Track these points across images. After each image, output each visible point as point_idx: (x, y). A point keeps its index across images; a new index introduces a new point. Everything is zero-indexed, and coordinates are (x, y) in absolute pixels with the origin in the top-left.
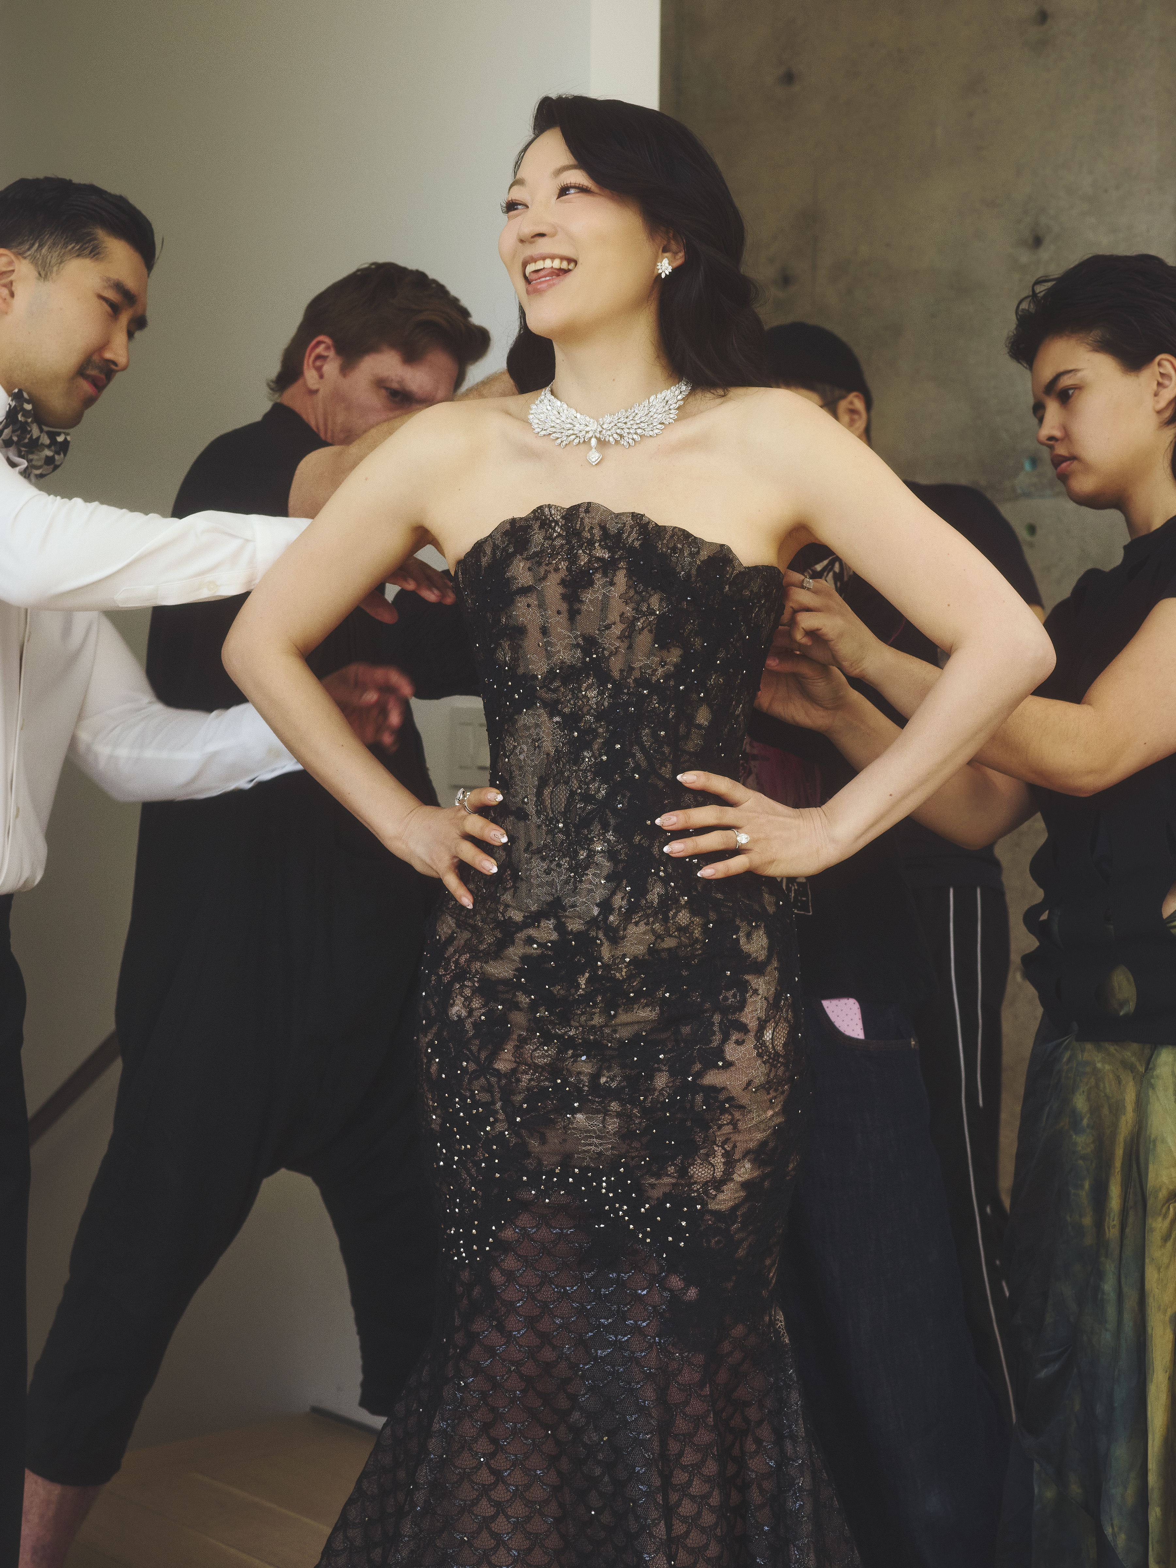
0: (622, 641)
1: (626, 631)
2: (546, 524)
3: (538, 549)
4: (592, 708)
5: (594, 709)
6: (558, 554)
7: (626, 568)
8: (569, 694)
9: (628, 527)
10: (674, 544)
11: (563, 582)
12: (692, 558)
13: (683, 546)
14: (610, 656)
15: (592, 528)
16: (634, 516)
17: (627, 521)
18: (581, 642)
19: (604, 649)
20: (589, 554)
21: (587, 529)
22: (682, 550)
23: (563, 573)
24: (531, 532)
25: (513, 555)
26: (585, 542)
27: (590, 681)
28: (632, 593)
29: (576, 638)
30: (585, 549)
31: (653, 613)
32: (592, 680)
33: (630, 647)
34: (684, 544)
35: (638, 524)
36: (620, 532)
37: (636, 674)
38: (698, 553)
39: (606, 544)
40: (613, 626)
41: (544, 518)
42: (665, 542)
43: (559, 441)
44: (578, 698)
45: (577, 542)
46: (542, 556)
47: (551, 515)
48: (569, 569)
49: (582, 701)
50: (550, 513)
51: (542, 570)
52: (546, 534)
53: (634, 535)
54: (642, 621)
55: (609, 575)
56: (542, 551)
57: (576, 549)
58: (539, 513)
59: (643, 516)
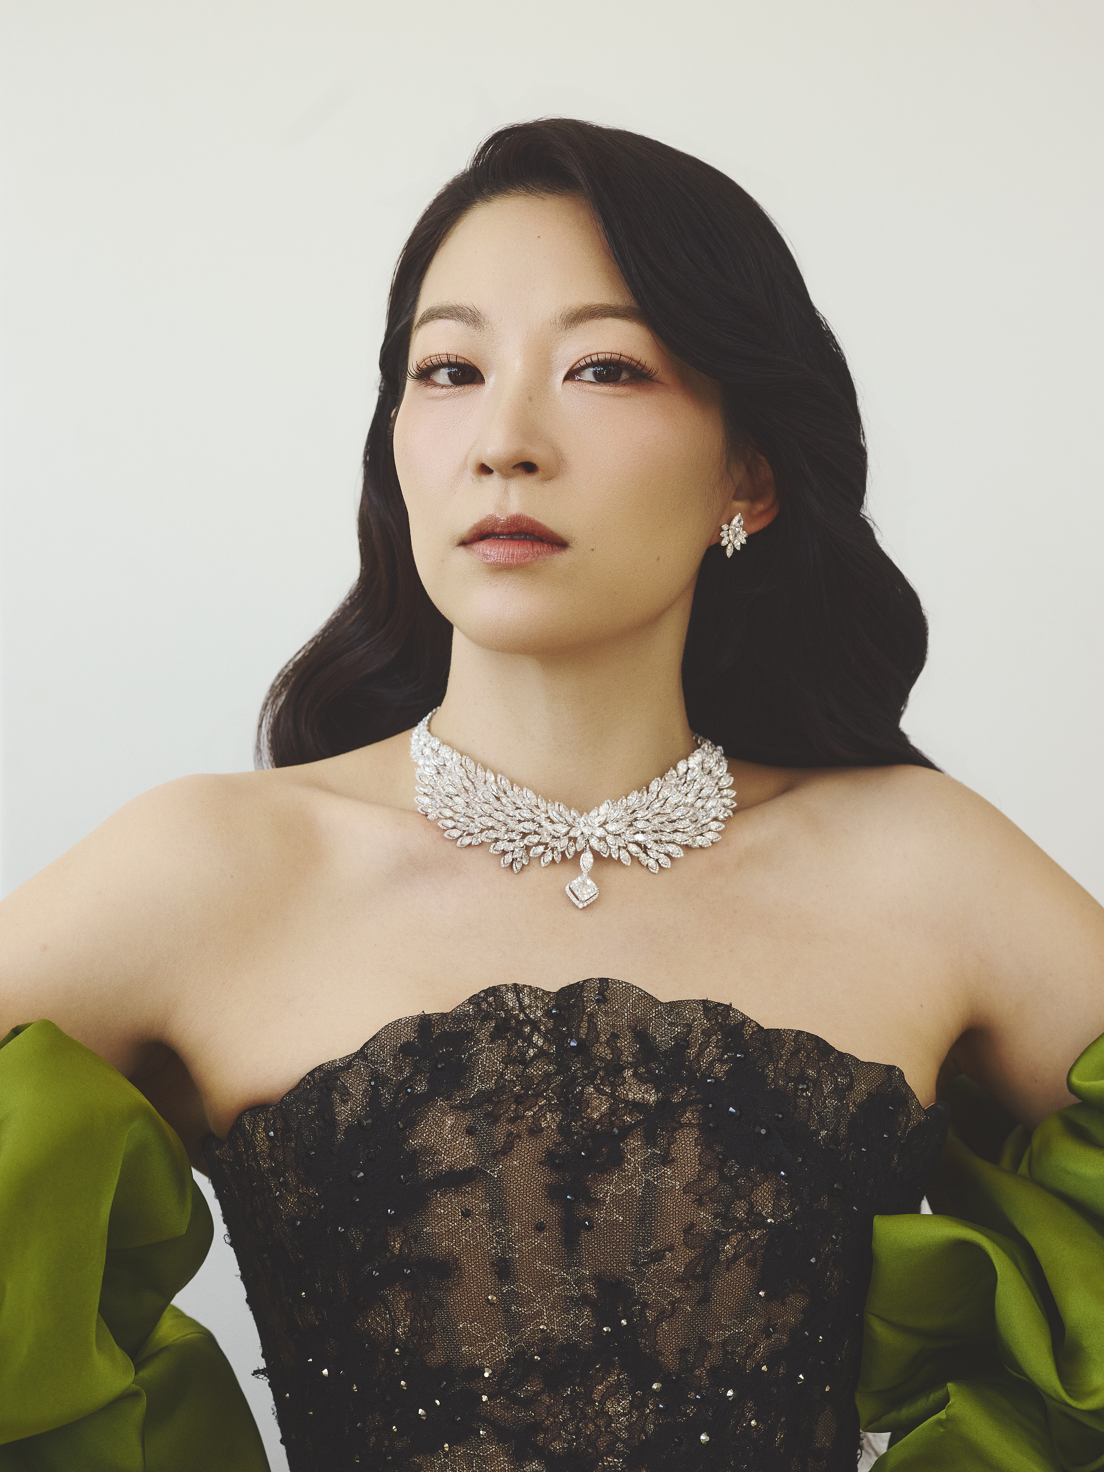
0: (688, 1287)
1: (698, 1264)
2: (508, 1029)
3: (491, 1085)
4: (619, 1439)
5: (623, 1441)
6: (538, 1095)
7: (698, 1124)
8: (563, 1408)
9: (697, 1033)
10: (802, 1069)
11: (551, 1160)
12: (840, 1100)
13: (818, 1073)
14: (659, 1320)
15: (615, 1036)
16: (708, 1007)
17: (694, 1020)
18: (593, 1292)
19: (645, 1305)
20: (612, 1096)
21: (603, 1038)
22: (817, 1084)
23: (550, 1139)
24: (472, 1047)
25: (427, 1099)
26: (600, 1068)
27: (612, 1379)
28: (712, 1180)
29: (579, 1282)
30: (601, 1084)
31: (758, 1222)
32: (618, 1375)
33: (705, 1299)
34: (822, 1068)
35: (721, 1027)
36: (682, 1043)
37: (713, 1357)
38: (850, 1087)
39: (650, 1071)
40: (669, 1255)
41: (503, 1015)
42: (781, 1064)
43: (509, 858)
44: (585, 1416)
45: (581, 1069)
46: (500, 1102)
47: (522, 1009)
48: (563, 1130)
49: (595, 1424)
50: (520, 1003)
51: (501, 1131)
52: (510, 1050)
53: (712, 1051)
54: (734, 1241)
55: (661, 1141)
56: (501, 1088)
57: (579, 1084)
58: (490, 1004)
59: (729, 1007)
